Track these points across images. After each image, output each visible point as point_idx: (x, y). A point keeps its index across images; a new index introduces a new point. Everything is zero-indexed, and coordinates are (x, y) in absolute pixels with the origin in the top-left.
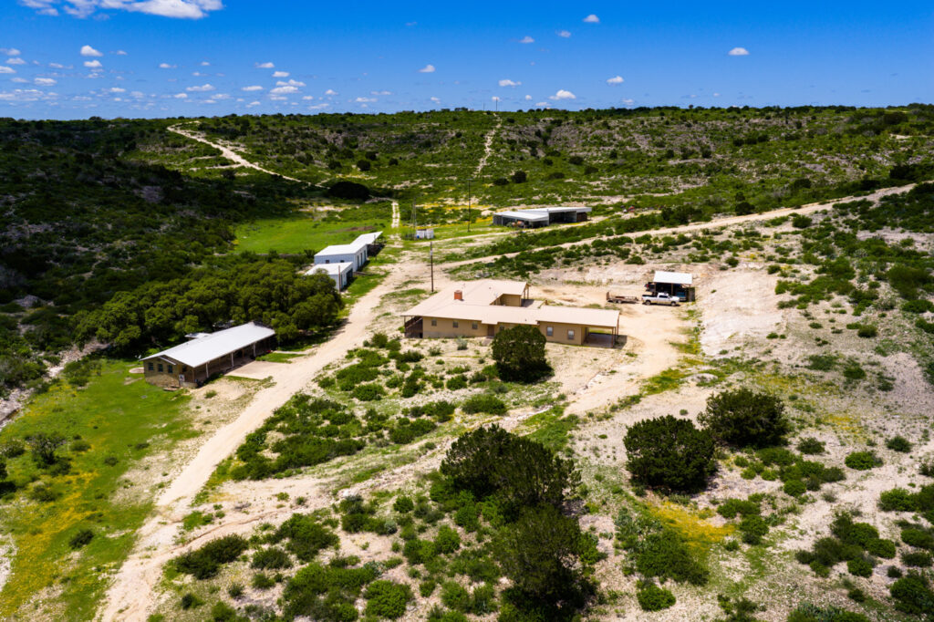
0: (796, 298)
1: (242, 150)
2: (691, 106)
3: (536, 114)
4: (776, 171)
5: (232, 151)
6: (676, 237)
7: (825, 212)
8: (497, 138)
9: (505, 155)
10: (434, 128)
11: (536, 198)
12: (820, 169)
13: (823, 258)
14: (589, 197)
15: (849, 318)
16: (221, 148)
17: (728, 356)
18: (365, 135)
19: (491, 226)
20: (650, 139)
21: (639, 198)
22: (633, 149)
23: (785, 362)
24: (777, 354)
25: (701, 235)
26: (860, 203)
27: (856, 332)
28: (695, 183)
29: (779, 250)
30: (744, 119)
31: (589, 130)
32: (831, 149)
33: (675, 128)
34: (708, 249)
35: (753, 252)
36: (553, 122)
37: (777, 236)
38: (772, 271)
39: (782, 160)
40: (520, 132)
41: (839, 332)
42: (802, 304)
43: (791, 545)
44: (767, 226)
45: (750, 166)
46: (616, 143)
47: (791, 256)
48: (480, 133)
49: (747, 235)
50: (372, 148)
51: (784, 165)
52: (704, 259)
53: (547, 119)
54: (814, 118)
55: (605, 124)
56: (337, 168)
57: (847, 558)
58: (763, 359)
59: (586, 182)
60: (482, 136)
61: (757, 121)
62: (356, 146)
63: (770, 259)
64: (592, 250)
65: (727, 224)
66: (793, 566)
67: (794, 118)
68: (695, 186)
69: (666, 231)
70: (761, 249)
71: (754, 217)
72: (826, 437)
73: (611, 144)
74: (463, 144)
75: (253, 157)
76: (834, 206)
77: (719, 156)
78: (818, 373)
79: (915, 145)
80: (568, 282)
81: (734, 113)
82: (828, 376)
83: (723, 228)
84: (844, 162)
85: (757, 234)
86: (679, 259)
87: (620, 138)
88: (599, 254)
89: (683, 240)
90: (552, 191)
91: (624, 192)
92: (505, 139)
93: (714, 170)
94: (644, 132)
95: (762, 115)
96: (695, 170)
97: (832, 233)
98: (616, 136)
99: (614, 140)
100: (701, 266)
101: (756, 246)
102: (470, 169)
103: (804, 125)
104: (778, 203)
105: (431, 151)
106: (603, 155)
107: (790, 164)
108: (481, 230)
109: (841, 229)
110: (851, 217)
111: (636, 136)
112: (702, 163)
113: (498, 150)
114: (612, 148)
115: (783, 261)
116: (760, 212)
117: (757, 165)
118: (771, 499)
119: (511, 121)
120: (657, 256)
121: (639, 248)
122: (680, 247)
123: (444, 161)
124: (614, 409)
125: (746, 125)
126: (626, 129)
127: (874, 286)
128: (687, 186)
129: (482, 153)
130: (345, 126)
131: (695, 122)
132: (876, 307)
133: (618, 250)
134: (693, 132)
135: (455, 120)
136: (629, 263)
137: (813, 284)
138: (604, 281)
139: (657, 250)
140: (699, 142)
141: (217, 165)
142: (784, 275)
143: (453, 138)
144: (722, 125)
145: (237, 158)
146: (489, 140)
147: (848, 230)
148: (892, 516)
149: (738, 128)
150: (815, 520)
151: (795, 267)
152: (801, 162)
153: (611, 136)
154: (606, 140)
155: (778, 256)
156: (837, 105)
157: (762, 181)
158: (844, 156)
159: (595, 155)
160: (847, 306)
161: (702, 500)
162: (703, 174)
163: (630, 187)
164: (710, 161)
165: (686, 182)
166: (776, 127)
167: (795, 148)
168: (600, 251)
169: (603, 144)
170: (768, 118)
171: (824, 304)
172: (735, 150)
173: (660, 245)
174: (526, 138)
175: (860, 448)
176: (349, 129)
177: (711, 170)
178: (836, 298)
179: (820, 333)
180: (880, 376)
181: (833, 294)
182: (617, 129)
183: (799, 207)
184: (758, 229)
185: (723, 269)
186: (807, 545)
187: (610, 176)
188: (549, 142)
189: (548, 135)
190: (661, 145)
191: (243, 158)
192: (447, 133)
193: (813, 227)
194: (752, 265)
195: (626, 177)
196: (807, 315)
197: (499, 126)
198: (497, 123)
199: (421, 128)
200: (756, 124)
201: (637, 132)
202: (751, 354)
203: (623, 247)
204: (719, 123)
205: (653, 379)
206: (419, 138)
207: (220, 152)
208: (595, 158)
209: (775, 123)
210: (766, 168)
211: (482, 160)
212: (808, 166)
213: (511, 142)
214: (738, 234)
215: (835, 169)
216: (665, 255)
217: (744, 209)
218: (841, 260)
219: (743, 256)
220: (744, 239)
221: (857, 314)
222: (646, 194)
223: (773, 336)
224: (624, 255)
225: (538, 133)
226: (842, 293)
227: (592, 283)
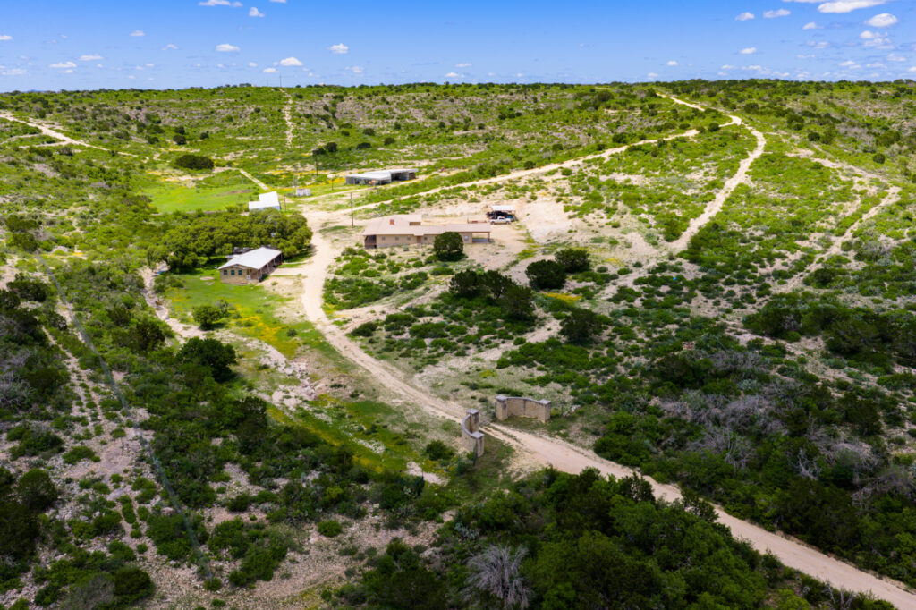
0: (576, 213)
1: (61, 128)
2: (448, 83)
3: (318, 90)
4: (533, 138)
5: (50, 129)
6: (492, 185)
7: (579, 166)
8: (294, 115)
9: (306, 127)
10: (231, 104)
11: (362, 163)
12: (562, 136)
13: (584, 192)
14: (403, 161)
15: (605, 220)
16: (40, 127)
17: (552, 241)
18: (166, 111)
19: (345, 185)
20: (424, 113)
21: (441, 161)
22: (412, 122)
23: (580, 242)
24: (575, 238)
25: (508, 183)
26: (598, 159)
27: (610, 226)
28: (477, 149)
29: (558, 189)
30: (493, 95)
31: (372, 105)
32: (567, 121)
33: (441, 102)
34: (515, 191)
35: (543, 191)
36: (335, 98)
37: (554, 182)
38: (559, 201)
39: (536, 129)
40: (311, 107)
41: (602, 227)
42: (580, 215)
43: (604, 298)
44: (546, 176)
45: (514, 135)
46: (396, 116)
47: (566, 192)
48: (277, 109)
49: (536, 181)
50: (176, 124)
51: (538, 134)
52: (516, 197)
53: (328, 94)
54: (546, 94)
55: (384, 100)
56: (156, 143)
57: (625, 299)
58: (570, 241)
59: (396, 150)
60: (279, 111)
61: (503, 96)
62: (160, 122)
63: (554, 194)
64: (442, 196)
65: (522, 175)
66: (606, 303)
67: (531, 94)
68: (479, 151)
69: (482, 182)
70: (547, 189)
71: (536, 170)
72: (607, 266)
73: (393, 117)
74: (264, 119)
75: (74, 135)
76: (584, 161)
77: (490, 128)
78: (597, 244)
79: (621, 117)
80: (436, 216)
81: (484, 90)
82: (602, 245)
83: (520, 178)
84: (577, 131)
85: (540, 181)
86: (500, 198)
87: (399, 112)
88: (448, 198)
89: (498, 187)
90: (373, 158)
91: (427, 157)
92: (301, 113)
93: (489, 138)
94: (417, 107)
95: (506, 91)
96: (475, 139)
97: (586, 178)
98: (395, 110)
99: (395, 113)
100: (515, 201)
101: (543, 188)
102: (281, 142)
103: (539, 99)
104: (549, 160)
105: (235, 125)
106: (389, 127)
107: (542, 133)
108: (340, 188)
109: (590, 175)
110: (594, 167)
111: (411, 110)
112: (480, 133)
113: (299, 124)
114: (394, 121)
115: (562, 195)
116: (540, 167)
117: (519, 133)
118: (592, 287)
119: (300, 97)
120: (486, 197)
121: (472, 193)
122: (498, 191)
123: (254, 135)
124: (508, 267)
125: (496, 100)
126: (402, 104)
127: (615, 204)
128: (473, 151)
129: (286, 128)
130: (142, 102)
131: (456, 98)
132: (618, 214)
133: (459, 195)
134: (456, 106)
135: (248, 96)
136: (469, 202)
137: (583, 205)
138: (458, 214)
139: (485, 194)
140: (462, 115)
141: (43, 143)
142: (566, 203)
143: (252, 113)
144: (478, 100)
145: (60, 136)
146: (287, 115)
147: (594, 176)
148: (639, 286)
149: (489, 102)
150: (611, 290)
151: (570, 198)
152: (550, 131)
153: (391, 110)
154: (388, 113)
155: (559, 193)
156: (560, 83)
157: (526, 146)
158: (577, 126)
159: (381, 127)
160: (603, 215)
161: (565, 291)
162: (482, 142)
163: (431, 153)
164: (485, 131)
165: (471, 148)
166: (518, 101)
167: (544, 121)
168: (448, 196)
169: (385, 117)
170: (512, 94)
171: (591, 215)
172: (501, 123)
173: (485, 190)
174: (317, 112)
175: (623, 267)
176: (148, 106)
177: (487, 139)
178: (597, 212)
179: (593, 228)
180: (625, 243)
181: (595, 210)
182: (395, 104)
183: (562, 163)
184: (541, 178)
185: (529, 202)
186: (610, 296)
187: (412, 145)
188: (336, 115)
189: (333, 109)
190: (433, 117)
191: (66, 136)
192: (244, 108)
193: (573, 175)
194: (545, 199)
195: (425, 145)
196: (584, 221)
197: (290, 102)
198: (287, 99)
199: (219, 104)
200: (503, 99)
201: (412, 107)
202: (562, 240)
203: (462, 193)
204: (474, 98)
205: (520, 254)
206: (219, 113)
207: (40, 131)
208: (383, 129)
209: (517, 98)
210: (526, 136)
211: (287, 132)
212: (554, 134)
213: (308, 116)
214: (531, 182)
215: (572, 136)
216: (491, 196)
217: (530, 166)
218: (594, 192)
219: (538, 194)
220: (535, 184)
221: (609, 218)
222: (445, 158)
223: (570, 231)
224: (465, 197)
225: (326, 108)
226: (599, 209)
227: (451, 216)
